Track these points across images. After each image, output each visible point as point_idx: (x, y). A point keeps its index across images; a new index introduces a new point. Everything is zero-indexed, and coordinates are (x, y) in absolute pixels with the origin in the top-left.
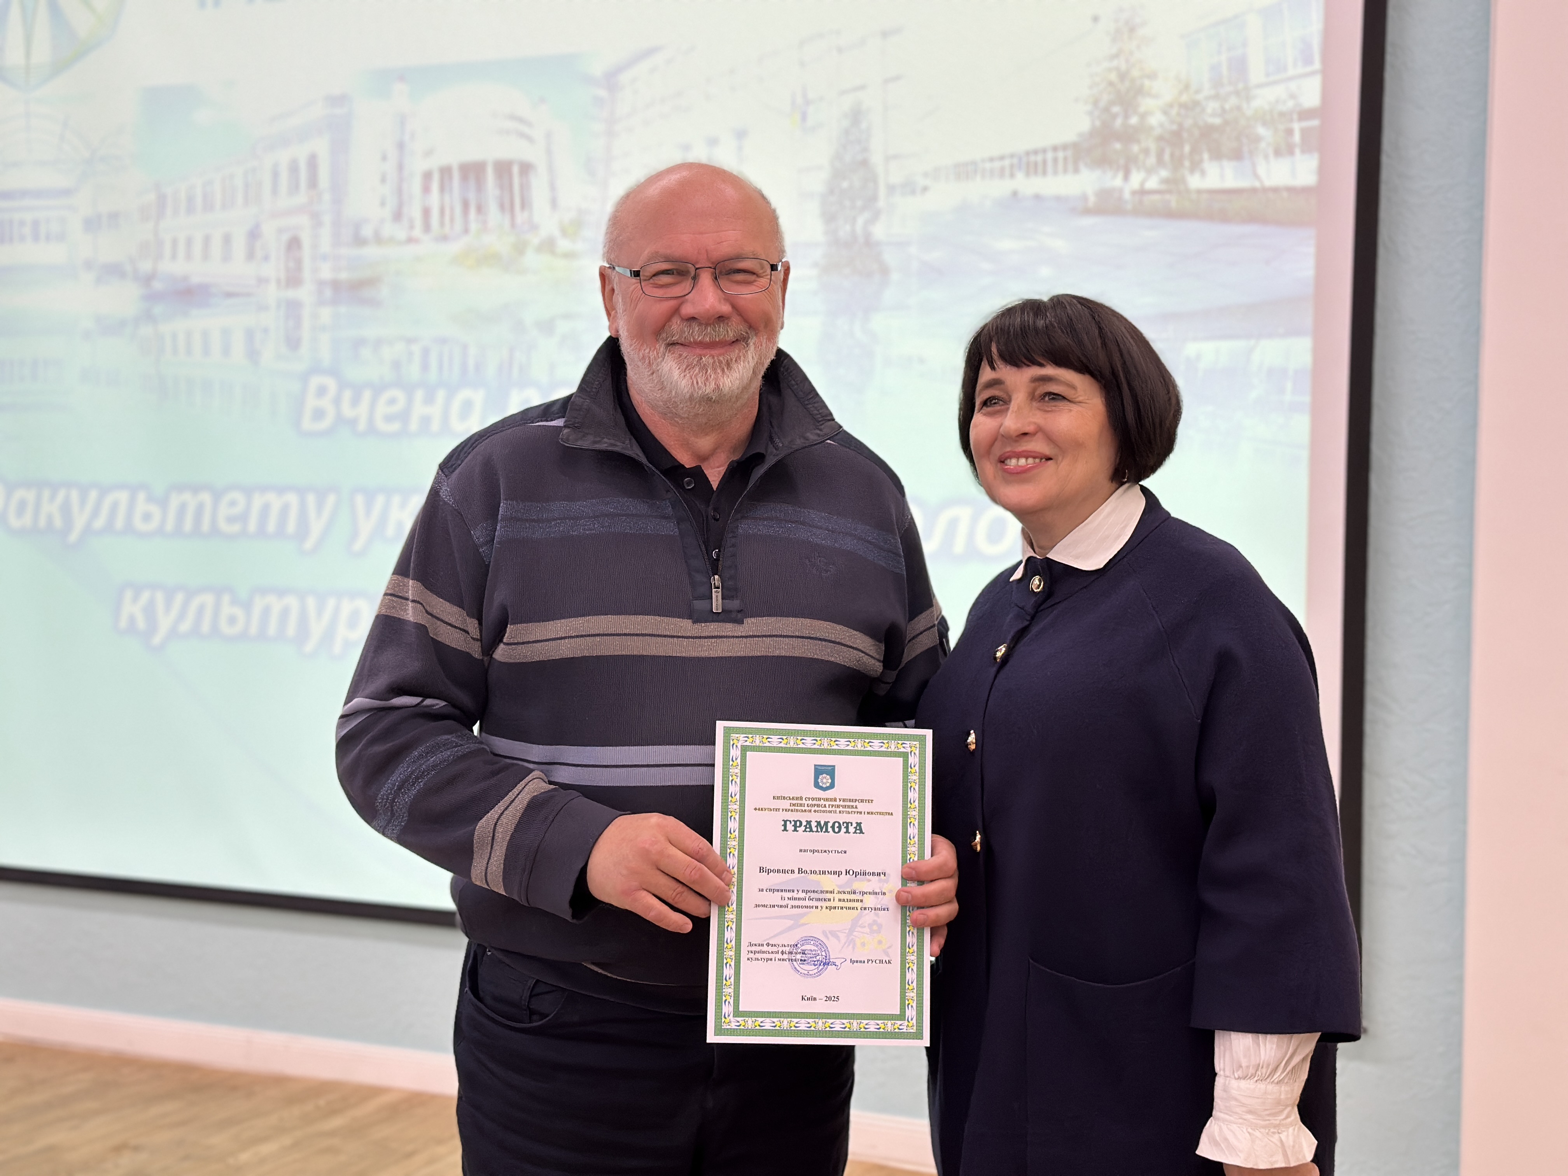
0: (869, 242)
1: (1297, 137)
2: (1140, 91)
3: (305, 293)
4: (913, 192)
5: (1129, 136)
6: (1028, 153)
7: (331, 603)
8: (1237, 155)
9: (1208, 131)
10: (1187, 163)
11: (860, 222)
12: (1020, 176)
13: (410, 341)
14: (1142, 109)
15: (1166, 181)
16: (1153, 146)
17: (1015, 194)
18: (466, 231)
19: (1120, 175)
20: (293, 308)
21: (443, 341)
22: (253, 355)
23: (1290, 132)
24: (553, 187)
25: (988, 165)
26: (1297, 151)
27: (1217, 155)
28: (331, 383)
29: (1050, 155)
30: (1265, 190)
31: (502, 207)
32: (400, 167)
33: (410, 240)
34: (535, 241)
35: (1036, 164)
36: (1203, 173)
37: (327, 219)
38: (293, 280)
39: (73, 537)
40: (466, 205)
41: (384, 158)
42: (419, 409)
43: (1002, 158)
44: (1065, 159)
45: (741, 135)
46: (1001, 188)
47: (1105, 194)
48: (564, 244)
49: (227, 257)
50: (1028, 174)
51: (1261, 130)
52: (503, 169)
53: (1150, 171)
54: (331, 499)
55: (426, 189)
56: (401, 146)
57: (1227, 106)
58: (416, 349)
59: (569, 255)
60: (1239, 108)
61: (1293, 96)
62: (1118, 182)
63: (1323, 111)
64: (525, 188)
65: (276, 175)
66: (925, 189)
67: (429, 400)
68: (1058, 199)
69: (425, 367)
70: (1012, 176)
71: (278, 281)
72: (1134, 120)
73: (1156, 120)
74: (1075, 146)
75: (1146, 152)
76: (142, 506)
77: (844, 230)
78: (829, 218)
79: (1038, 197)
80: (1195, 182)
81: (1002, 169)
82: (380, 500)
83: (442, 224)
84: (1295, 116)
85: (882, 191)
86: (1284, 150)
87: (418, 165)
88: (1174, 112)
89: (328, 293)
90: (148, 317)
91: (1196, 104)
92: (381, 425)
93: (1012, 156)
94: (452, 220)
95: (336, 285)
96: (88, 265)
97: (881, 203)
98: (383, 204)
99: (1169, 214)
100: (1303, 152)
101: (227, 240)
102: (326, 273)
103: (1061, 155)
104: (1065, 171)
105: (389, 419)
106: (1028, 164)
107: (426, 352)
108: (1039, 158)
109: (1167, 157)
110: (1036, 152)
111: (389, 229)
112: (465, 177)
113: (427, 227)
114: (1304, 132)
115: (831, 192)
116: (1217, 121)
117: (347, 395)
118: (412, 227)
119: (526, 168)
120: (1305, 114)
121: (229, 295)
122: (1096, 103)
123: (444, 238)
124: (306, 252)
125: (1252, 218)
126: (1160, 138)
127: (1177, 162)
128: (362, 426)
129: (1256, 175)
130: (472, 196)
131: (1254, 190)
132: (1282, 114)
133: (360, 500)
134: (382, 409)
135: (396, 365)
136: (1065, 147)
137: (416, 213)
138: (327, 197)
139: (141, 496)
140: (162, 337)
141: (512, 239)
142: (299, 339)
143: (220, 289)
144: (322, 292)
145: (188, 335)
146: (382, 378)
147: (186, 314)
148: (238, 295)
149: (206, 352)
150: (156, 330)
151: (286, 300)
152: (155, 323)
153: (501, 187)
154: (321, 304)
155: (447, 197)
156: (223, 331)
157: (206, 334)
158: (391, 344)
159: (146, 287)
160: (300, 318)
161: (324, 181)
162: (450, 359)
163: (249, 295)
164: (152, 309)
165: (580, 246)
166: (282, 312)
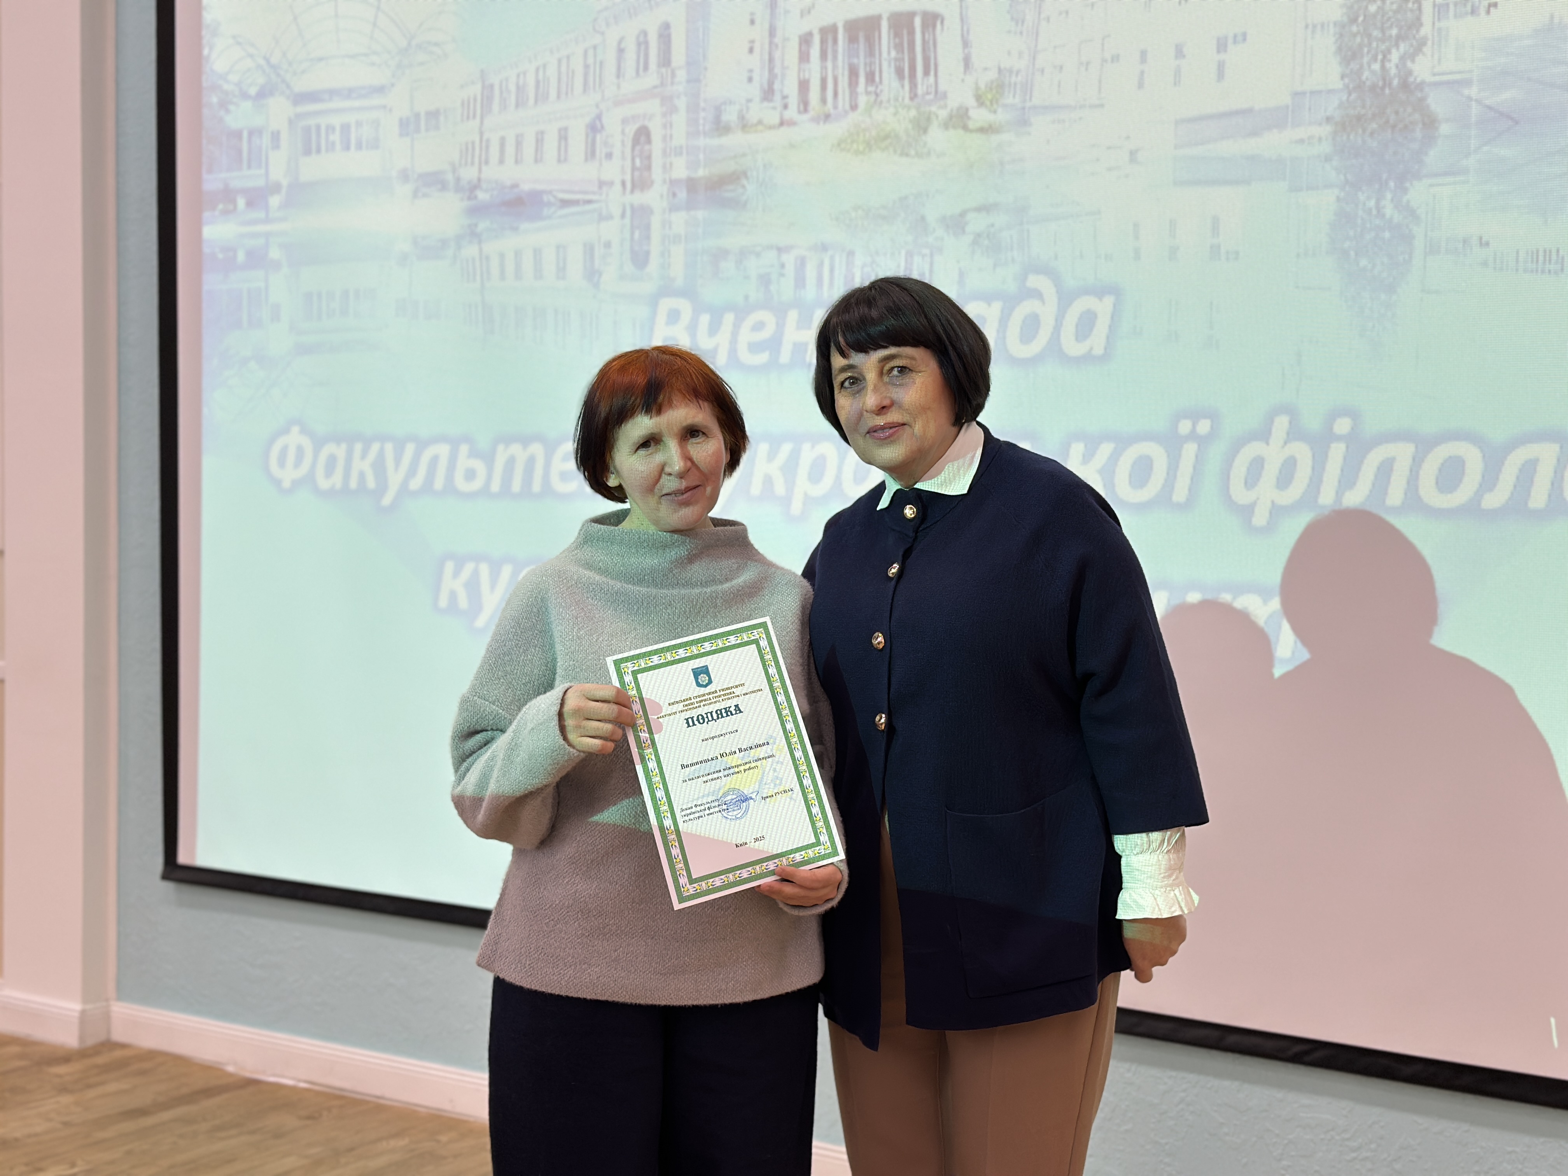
0: (1408, 87)
3: (654, 197)
4: (1473, 12)
13: (780, 250)
18: (854, 107)
20: (640, 216)
21: (824, 248)
22: (592, 275)
24: (966, 44)
28: (685, 307)
31: (899, 72)
32: (772, 32)
33: (782, 124)
34: (943, 114)
37: (681, 103)
38: (641, 180)
39: (387, 501)
40: (853, 73)
41: (752, 22)
48: (979, 116)
49: (562, 159)
52: (902, 22)
55: (804, 57)
56: (773, 5)
58: (789, 259)
59: (986, 130)
64: (930, 47)
65: (621, 51)
69: (800, 282)
71: (623, 183)
76: (464, 462)
78: (1349, 55)
83: (824, 101)
85: (1428, 15)
87: (793, 28)
89: (682, 195)
90: (473, 235)
92: (745, 357)
94: (836, 94)
95: (691, 185)
96: (405, 176)
97: (1426, 30)
98: (750, 80)
101: (563, 136)
102: (680, 171)
105: (754, 348)
107: (801, 263)
111: (758, 111)
112: (852, 39)
113: (804, 105)
117: (705, 319)
118: (786, 107)
119: (932, 20)
121: (565, 203)
123: (827, 117)
124: (657, 147)
128: (722, 358)
130: (861, 62)
134: (746, 336)
135: (765, 280)
137: (791, 88)
138: (681, 75)
139: (464, 449)
140: (488, 258)
141: (913, 113)
142: (648, 253)
143: (555, 197)
144: (674, 195)
145: (518, 254)
146: (746, 298)
147: (515, 229)
148: (576, 203)
149: (538, 274)
150: (481, 250)
151: (632, 206)
152: (480, 242)
153: (899, 47)
154: (673, 209)
155: (829, 64)
156: (558, 247)
157: (537, 253)
158: (758, 255)
159: (469, 198)
160: (648, 227)
161: (679, 56)
162: (832, 270)
163: (589, 202)
164: (476, 225)
165: (1001, 116)
166: (627, 221)
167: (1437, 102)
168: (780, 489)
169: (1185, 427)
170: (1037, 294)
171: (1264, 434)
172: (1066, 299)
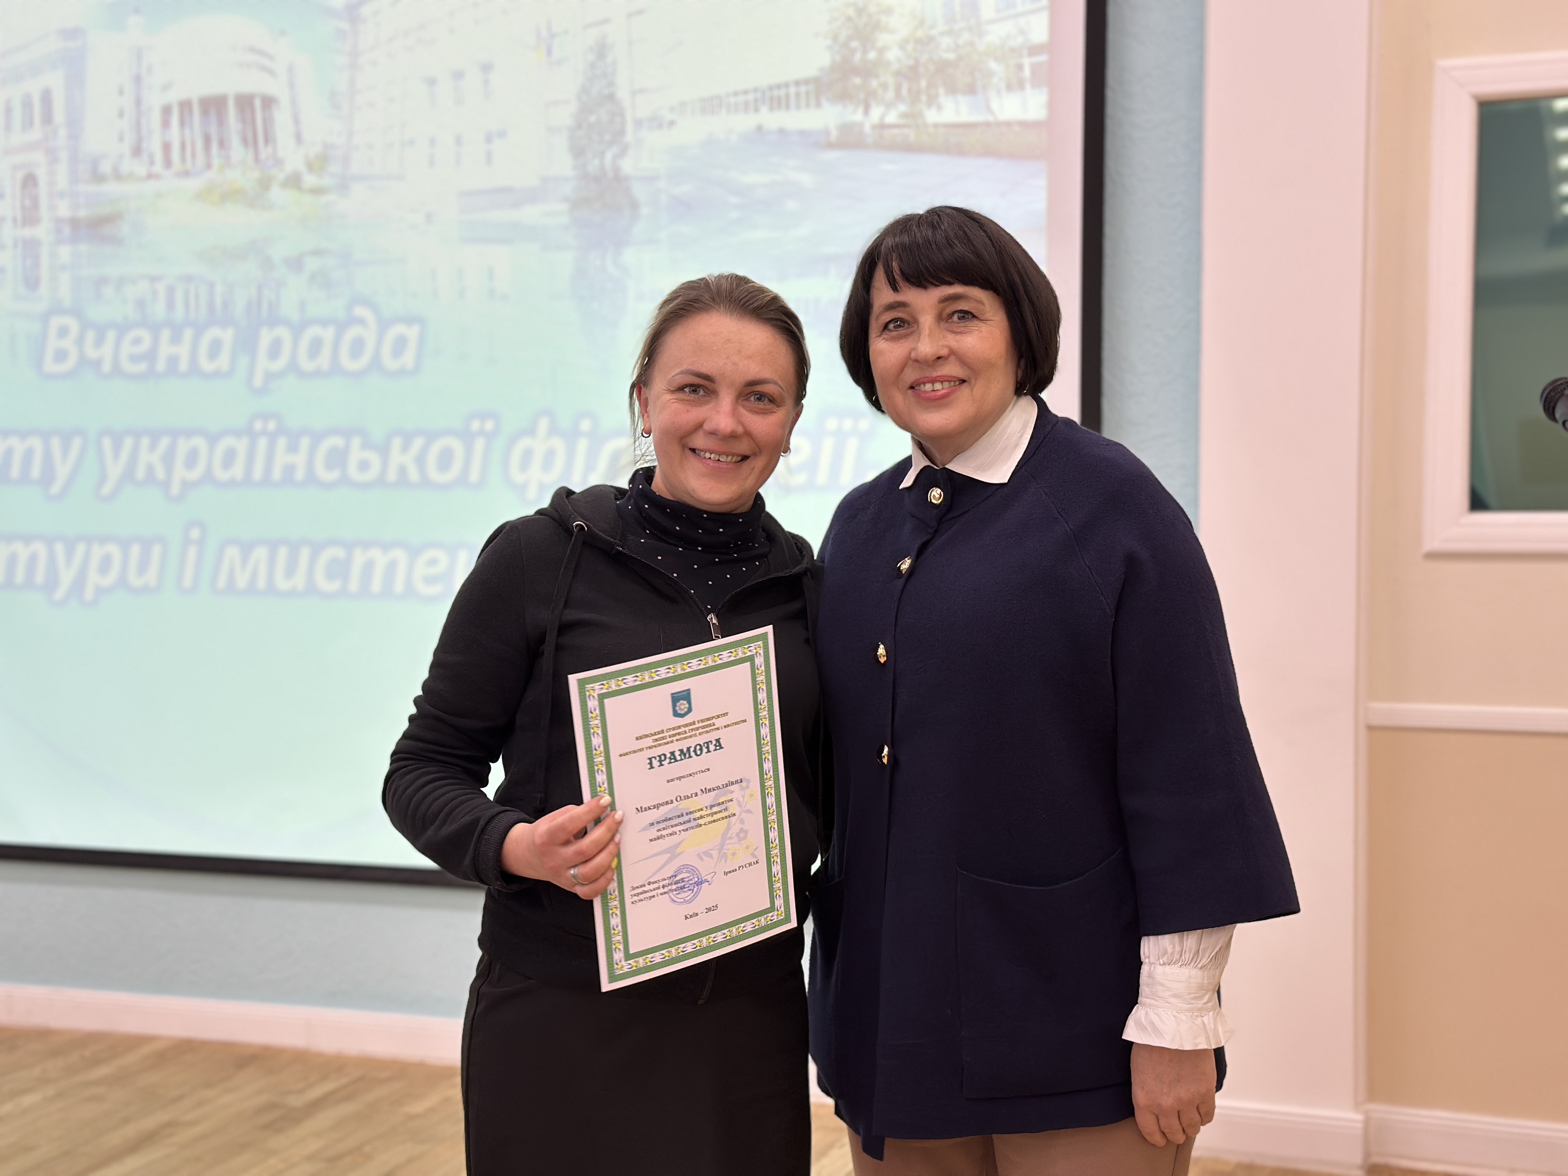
0: (619, 178)
1: (1027, 73)
2: (877, 27)
3: (42, 232)
4: (660, 126)
5: (867, 71)
6: (771, 88)
7: (81, 549)
8: (971, 90)
9: (943, 67)
10: (924, 98)
11: (609, 156)
12: (764, 110)
13: (154, 279)
14: (880, 44)
15: (904, 115)
16: (891, 81)
17: (760, 128)
18: (209, 166)
19: (860, 111)
20: (30, 247)
21: (189, 279)
23: (1020, 67)
24: (297, 121)
25: (732, 100)
26: (1028, 86)
27: (952, 90)
28: (73, 324)
29: (792, 90)
30: (999, 124)
31: (245, 141)
32: (138, 102)
33: (150, 176)
34: (281, 176)
35: (779, 98)
36: (940, 108)
37: (63, 155)
38: (30, 217)
40: (207, 140)
41: (121, 92)
42: (165, 349)
43: (746, 92)
44: (808, 93)
45: (487, 68)
46: (746, 122)
47: (846, 129)
48: (310, 180)
50: (771, 109)
51: (994, 66)
52: (245, 102)
53: (889, 106)
54: (77, 443)
55: (166, 124)
56: (138, 80)
57: (961, 41)
58: (161, 287)
59: (317, 191)
60: (971, 44)
61: (1022, 32)
62: (858, 116)
63: (1051, 47)
64: (268, 122)
65: (8, 111)
66: (672, 123)
67: (176, 339)
68: (803, 133)
69: (171, 305)
70: (757, 110)
71: (15, 220)
72: (872, 55)
73: (893, 54)
74: (816, 81)
75: (885, 86)
77: (593, 166)
78: (578, 152)
79: (782, 132)
80: (932, 116)
81: (747, 103)
82: (128, 443)
83: (183, 159)
84: (1025, 52)
85: (630, 127)
86: (1015, 85)
87: (155, 101)
88: (910, 47)
89: (67, 230)
91: (931, 39)
92: (128, 366)
93: (756, 90)
94: (194, 155)
95: (75, 223)
97: (629, 137)
98: (121, 139)
99: (908, 148)
100: (1034, 86)
102: (64, 210)
103: (803, 89)
104: (808, 105)
105: (134, 359)
106: (771, 99)
107: (171, 290)
108: (782, 92)
109: (904, 91)
110: (779, 87)
111: (129, 165)
112: (205, 112)
113: (168, 163)
114: (1035, 68)
115: (579, 127)
116: (951, 56)
117: (90, 336)
118: (152, 162)
119: (268, 102)
120: (1034, 50)
122: (835, 38)
123: (186, 174)
124: (43, 190)
125: (988, 152)
126: (898, 73)
127: (915, 97)
128: (107, 367)
129: (989, 109)
130: (213, 131)
131: (988, 124)
132: (1013, 50)
133: (107, 442)
134: (126, 348)
135: (141, 304)
136: (807, 82)
137: (156, 148)
138: (63, 133)
141: (256, 174)
142: (38, 278)
144: (60, 231)
146: (126, 317)
151: (23, 239)
153: (243, 121)
154: (59, 242)
155: (187, 132)
158: (134, 283)
160: (38, 257)
161: (59, 116)
162: (197, 297)
165: (327, 181)
166: (19, 251)
167: (639, 191)
168: (160, 474)
169: (475, 425)
170: (361, 321)
171: (531, 431)
172: (384, 325)
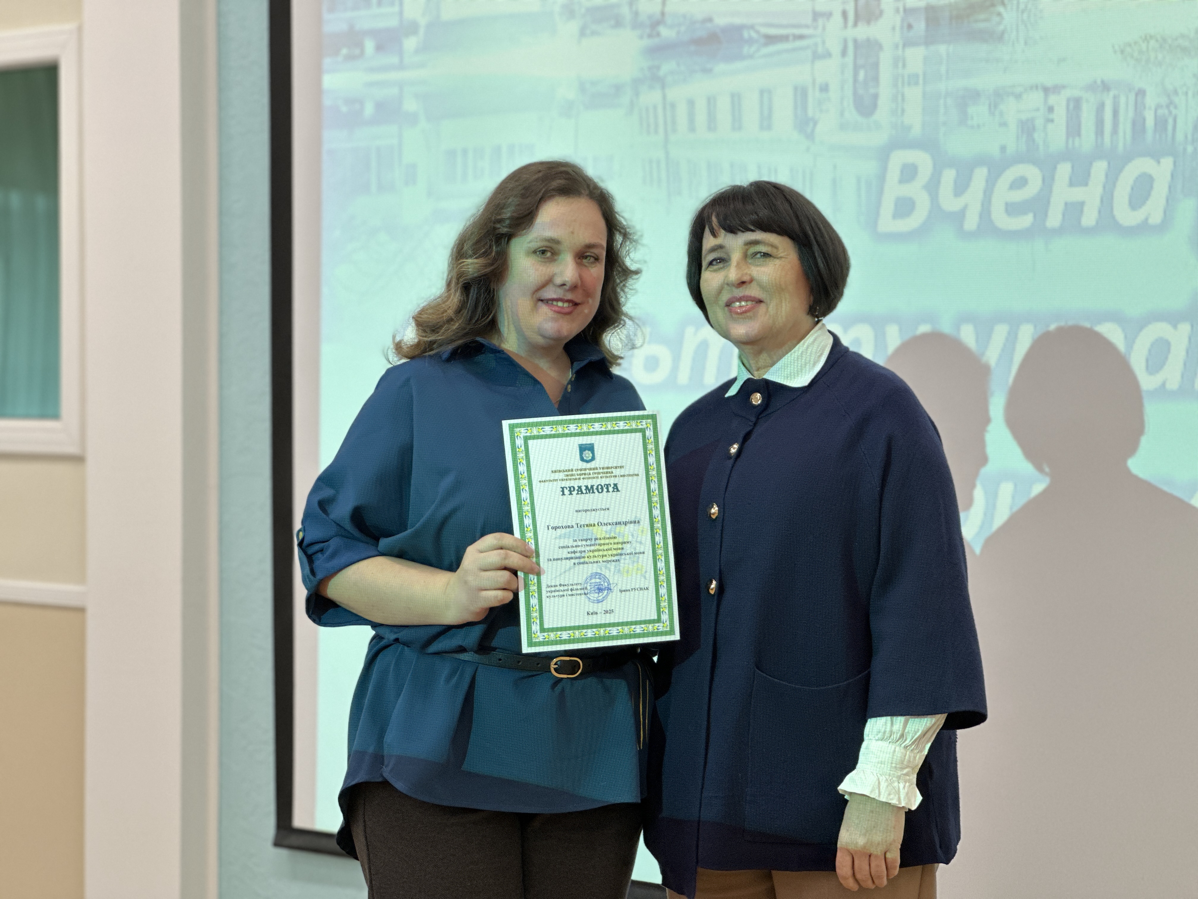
3: (883, 29)
13: (1046, 90)
20: (866, 53)
21: (1106, 87)
22: (805, 124)
28: (923, 161)
38: (866, 11)
42: (1063, 193)
58: (1059, 101)
67: (1080, 178)
69: (1073, 129)
71: (844, 14)
82: (999, 331)
89: (920, 26)
90: (655, 79)
92: (1002, 220)
95: (932, 13)
105: (1012, 209)
107: (1075, 104)
117: (949, 176)
121: (771, 39)
128: (971, 222)
133: (967, 332)
134: (1003, 194)
135: (1027, 127)
140: (673, 106)
142: (876, 97)
143: (757, 32)
144: (910, 27)
145: (711, 101)
146: (1003, 149)
147: (707, 71)
148: (784, 38)
149: (737, 124)
150: (664, 97)
151: (855, 41)
152: (663, 87)
154: (907, 44)
156: (762, 92)
157: (736, 99)
158: (1018, 97)
159: (650, 36)
160: (876, 65)
162: (1116, 113)
163: (801, 37)
164: (658, 68)
166: (850, 58)
